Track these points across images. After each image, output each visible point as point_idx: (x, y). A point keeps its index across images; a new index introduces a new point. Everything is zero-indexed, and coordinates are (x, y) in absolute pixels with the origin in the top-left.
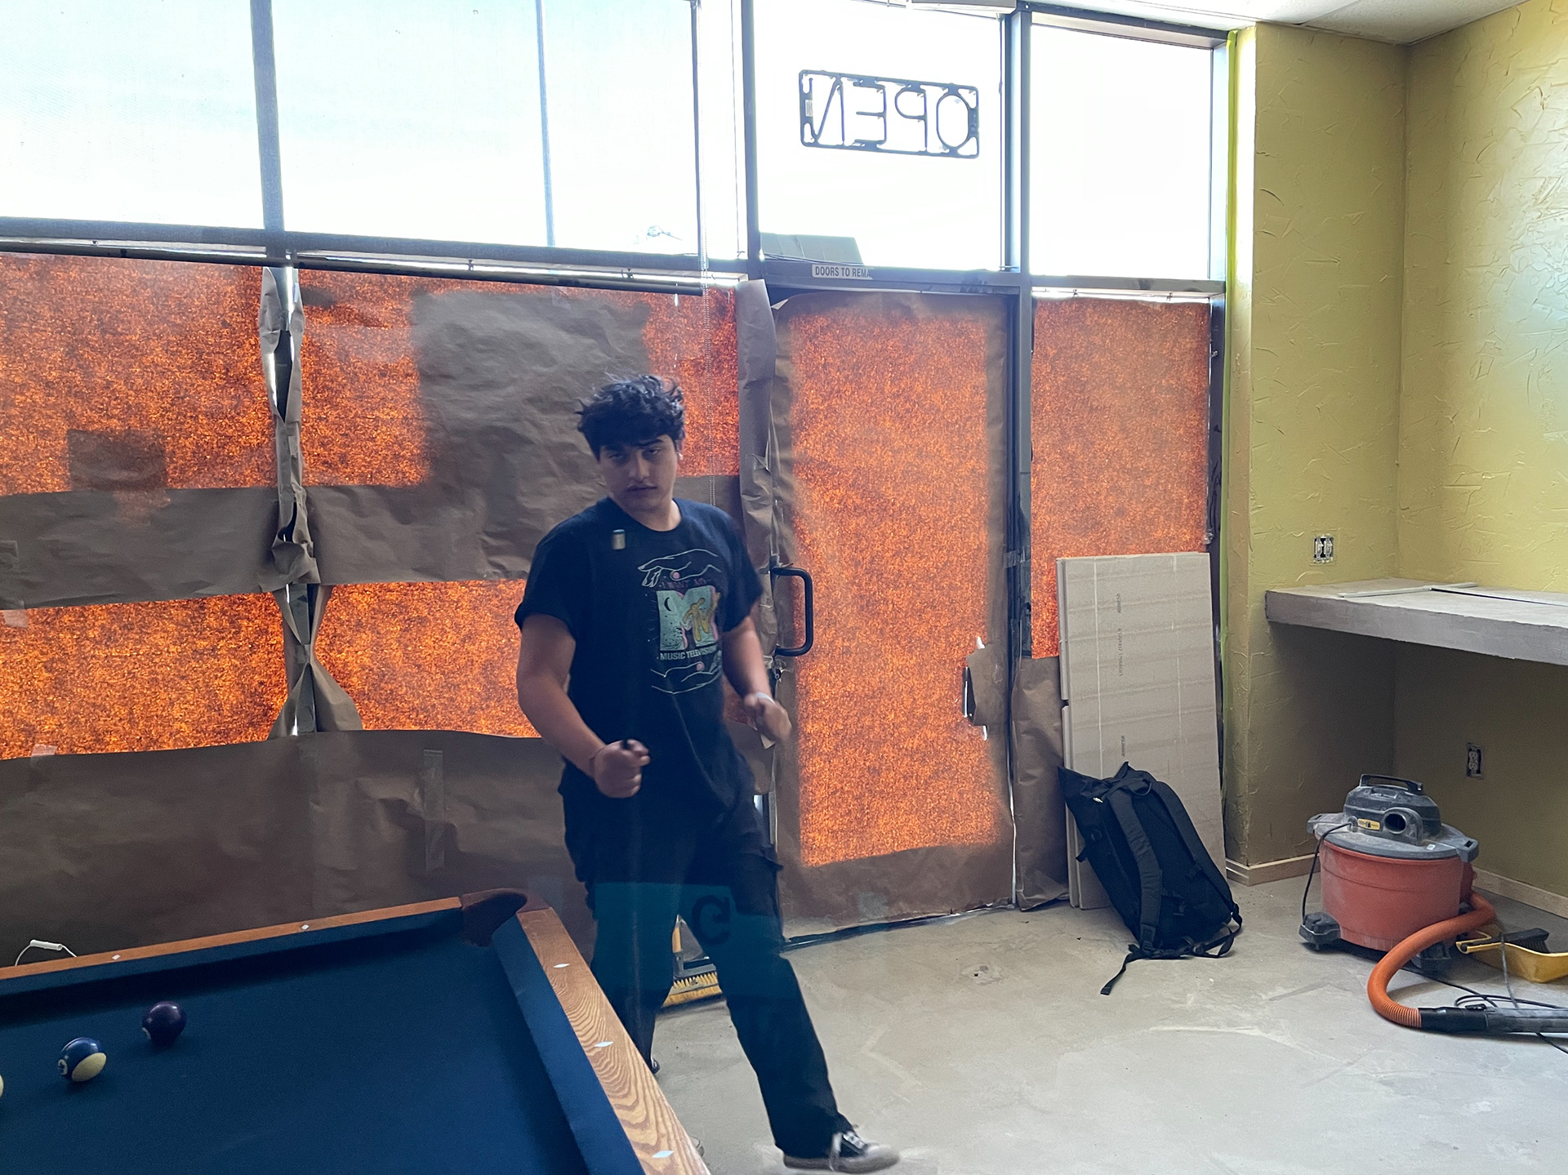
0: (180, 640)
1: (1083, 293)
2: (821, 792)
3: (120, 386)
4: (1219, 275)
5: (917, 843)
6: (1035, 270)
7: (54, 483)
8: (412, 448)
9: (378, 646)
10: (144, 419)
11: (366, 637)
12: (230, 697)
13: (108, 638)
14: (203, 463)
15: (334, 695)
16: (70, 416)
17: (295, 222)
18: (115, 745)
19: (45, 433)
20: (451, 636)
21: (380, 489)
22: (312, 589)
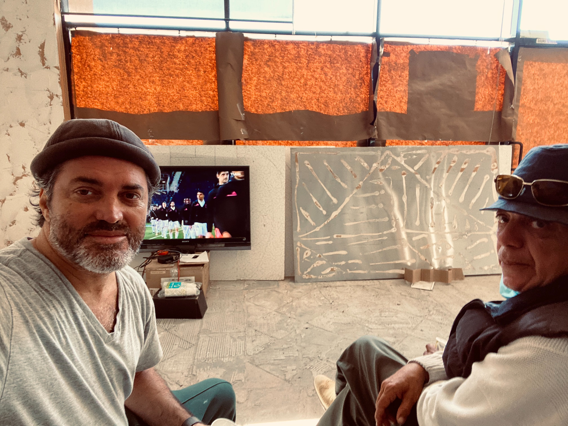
3: (334, 79)
7: (315, 109)
21: (395, 112)
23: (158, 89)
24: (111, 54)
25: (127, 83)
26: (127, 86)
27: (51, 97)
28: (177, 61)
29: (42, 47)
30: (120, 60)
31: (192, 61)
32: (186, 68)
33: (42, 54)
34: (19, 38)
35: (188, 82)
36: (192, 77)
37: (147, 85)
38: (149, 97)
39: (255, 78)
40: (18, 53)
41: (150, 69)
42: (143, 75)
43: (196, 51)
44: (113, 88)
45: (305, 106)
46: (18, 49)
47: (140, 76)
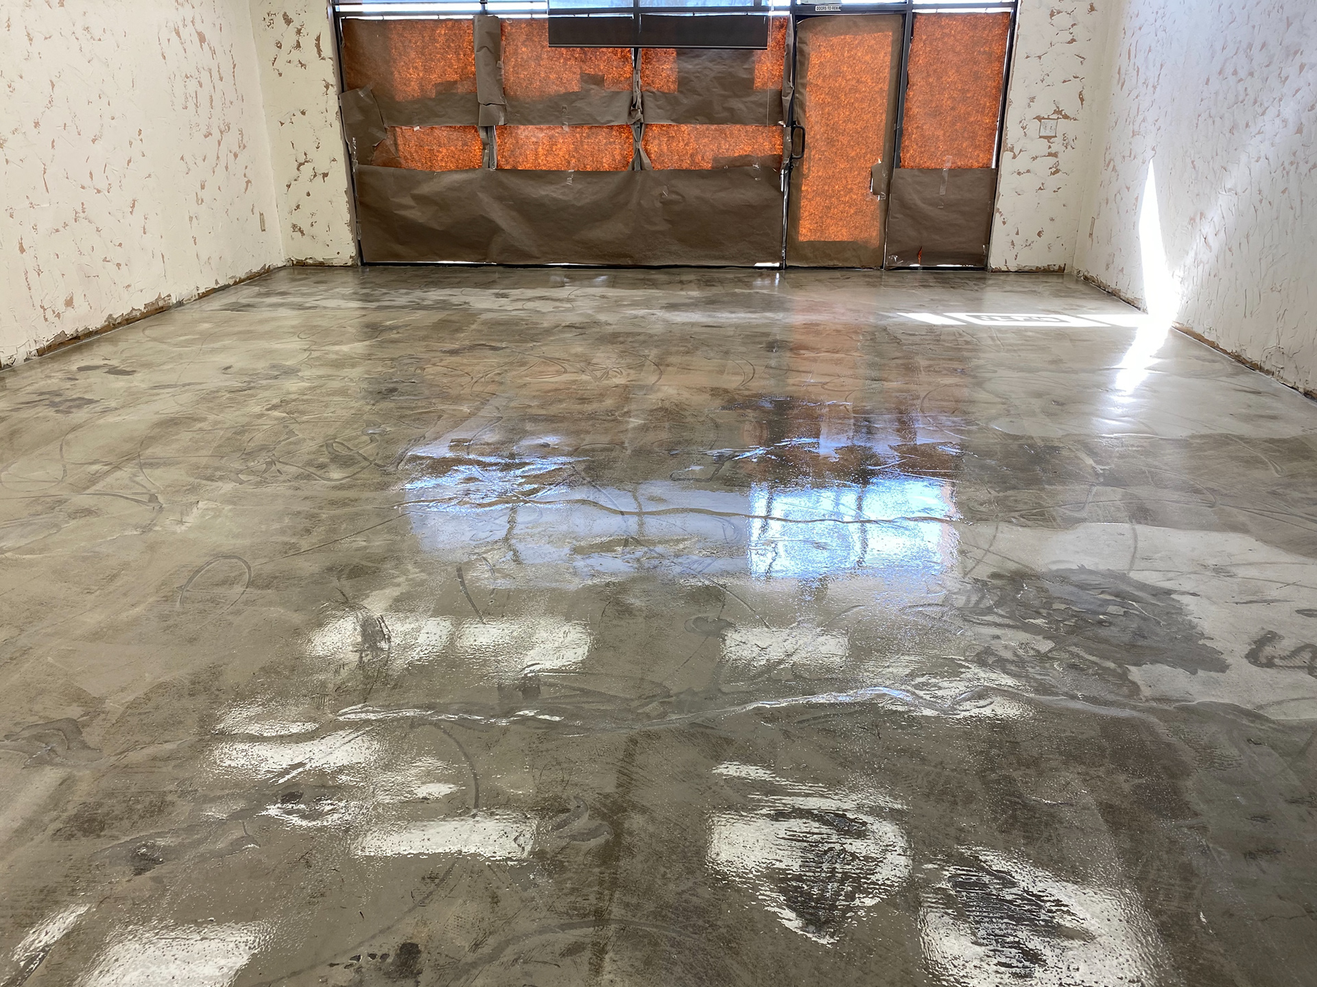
0: (606, 138)
2: (806, 214)
3: (593, 58)
5: (845, 239)
7: (576, 89)
8: (673, 78)
9: (660, 145)
10: (600, 70)
11: (656, 142)
12: (618, 158)
13: (588, 137)
14: (614, 83)
15: (646, 160)
16: (581, 67)
18: (589, 168)
19: (575, 73)
20: (681, 144)
21: (663, 93)
22: (641, 124)
23: (421, 75)
27: (327, 87)
28: (438, 45)
29: (318, 39)
30: (386, 47)
31: (452, 45)
32: (448, 52)
33: (318, 46)
34: (299, 32)
35: (449, 67)
36: (453, 62)
37: (411, 71)
38: (413, 83)
39: (512, 59)
40: (298, 45)
41: (413, 55)
43: (456, 34)
45: (566, 88)
46: (298, 42)
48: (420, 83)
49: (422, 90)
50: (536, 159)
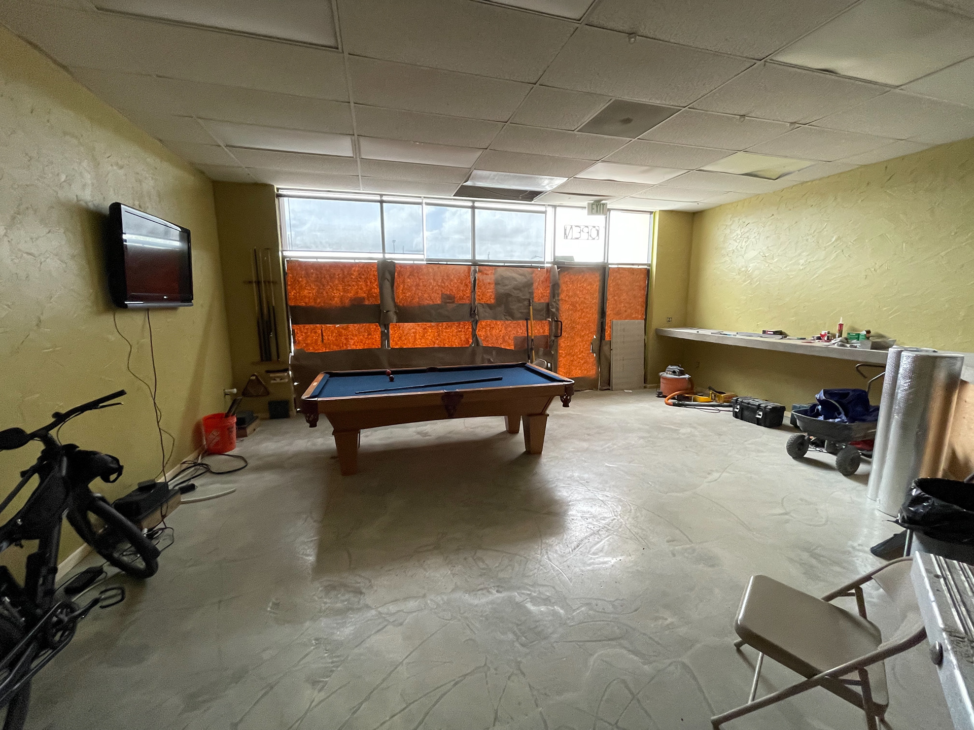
0: (456, 329)
1: (620, 266)
3: (449, 286)
4: (650, 262)
6: (609, 262)
7: (439, 302)
8: (493, 297)
9: (486, 331)
10: (453, 292)
11: (484, 330)
12: (464, 339)
13: (446, 328)
14: (461, 299)
15: (479, 340)
16: (442, 291)
17: (477, 258)
18: (447, 346)
19: (438, 294)
20: (497, 331)
21: (487, 304)
22: (477, 321)
23: (342, 294)
24: (312, 274)
25: (321, 291)
26: (322, 293)
28: (354, 277)
30: (318, 277)
31: (363, 277)
32: (359, 281)
35: (360, 289)
36: (363, 286)
37: (335, 291)
38: (336, 299)
39: (402, 286)
41: (337, 282)
42: (332, 286)
43: (365, 271)
44: (313, 294)
45: (433, 302)
47: (330, 286)
48: (341, 299)
49: (342, 303)
50: (414, 342)
